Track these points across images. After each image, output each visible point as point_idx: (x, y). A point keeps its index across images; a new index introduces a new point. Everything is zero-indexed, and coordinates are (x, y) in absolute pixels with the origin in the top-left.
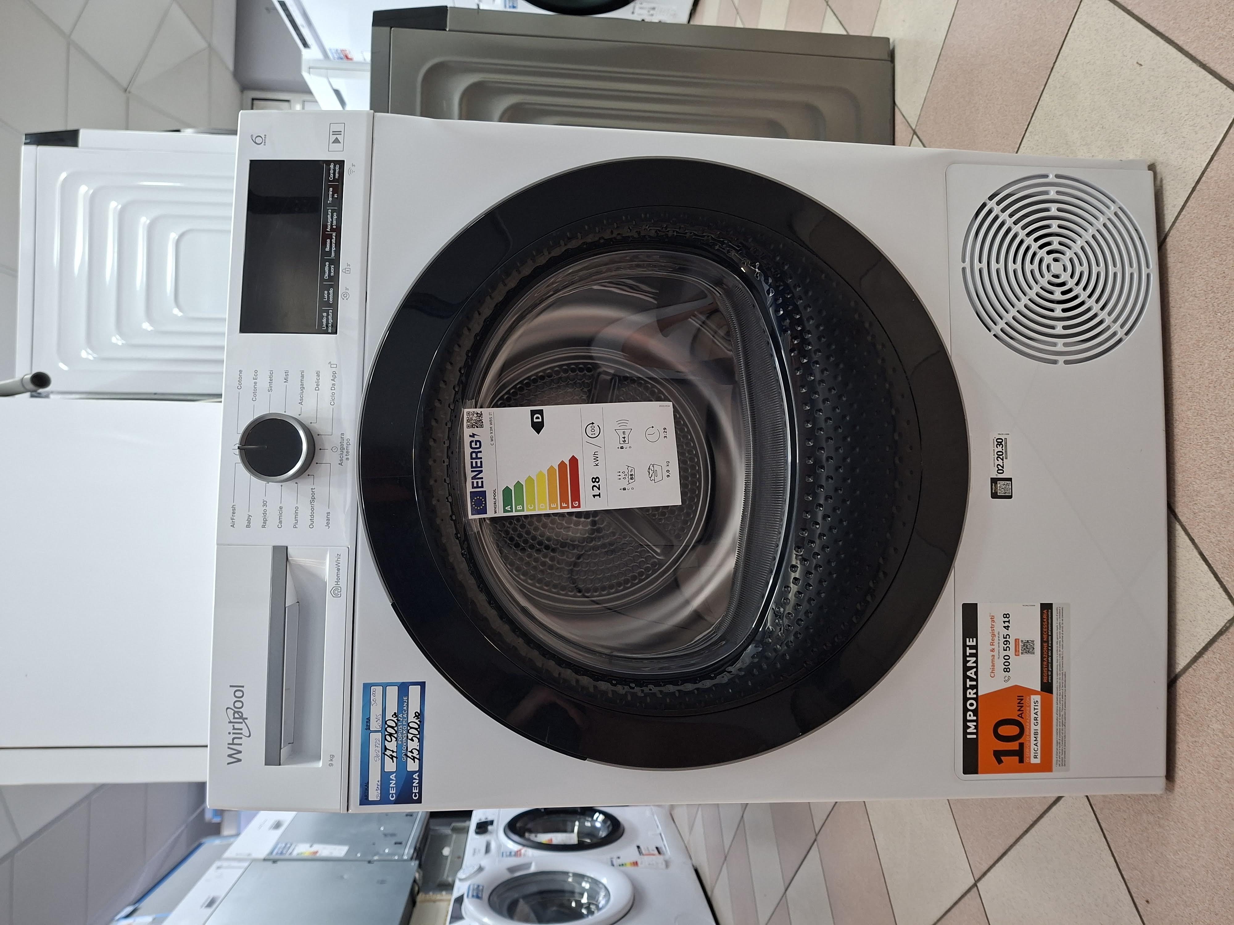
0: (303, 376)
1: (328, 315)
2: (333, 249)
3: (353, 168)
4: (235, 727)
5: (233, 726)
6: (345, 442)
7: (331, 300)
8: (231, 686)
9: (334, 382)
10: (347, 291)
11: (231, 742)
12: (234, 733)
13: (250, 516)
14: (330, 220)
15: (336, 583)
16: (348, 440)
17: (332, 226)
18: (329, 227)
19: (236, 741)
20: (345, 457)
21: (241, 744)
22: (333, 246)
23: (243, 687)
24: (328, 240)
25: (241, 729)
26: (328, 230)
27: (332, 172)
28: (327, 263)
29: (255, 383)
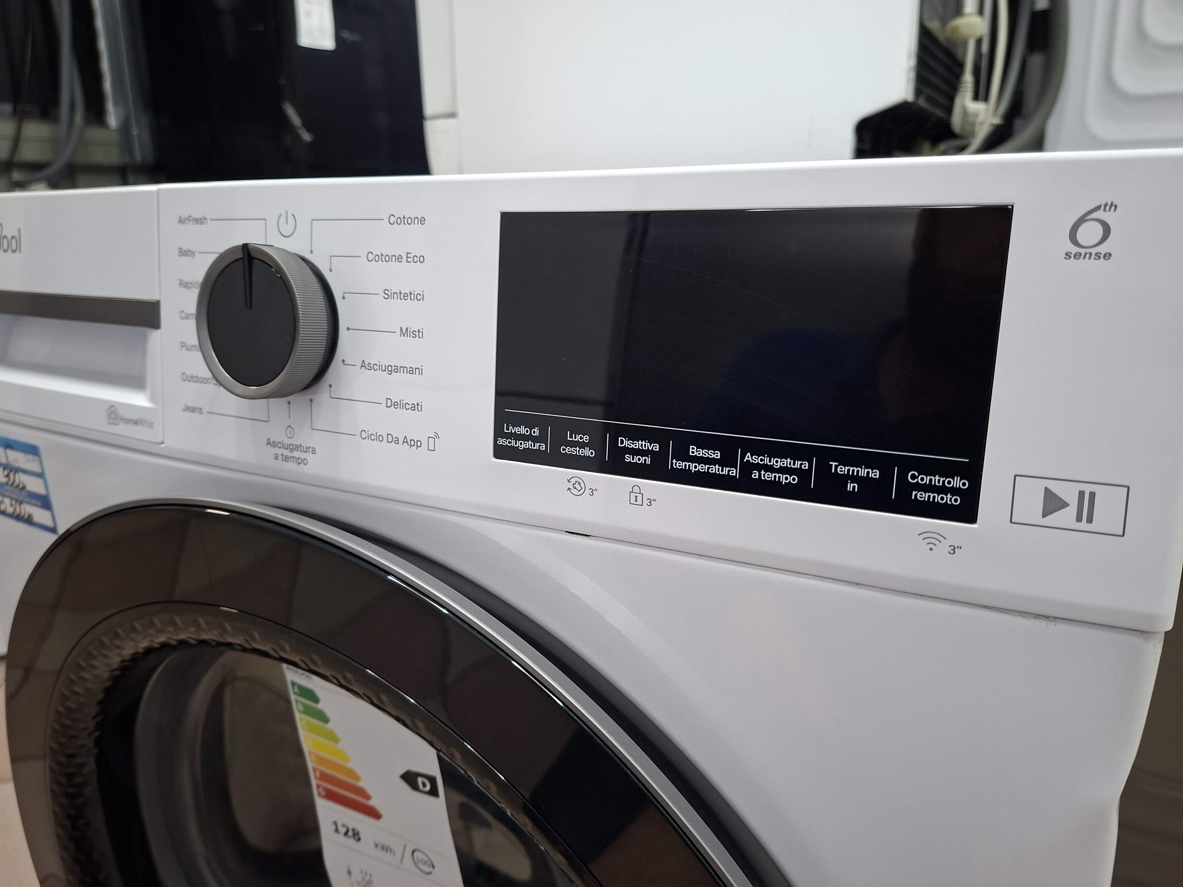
0: (412, 371)
1: (535, 440)
2: (694, 467)
3: (943, 548)
6: (303, 455)
7: (568, 450)
8: (19, 230)
9: (401, 441)
10: (588, 492)
14: (778, 463)
16: (302, 461)
17: (759, 467)
18: (756, 460)
20: (279, 451)
22: (702, 468)
24: (717, 455)
26: (748, 457)
27: (937, 480)
28: (656, 447)
29: (399, 259)
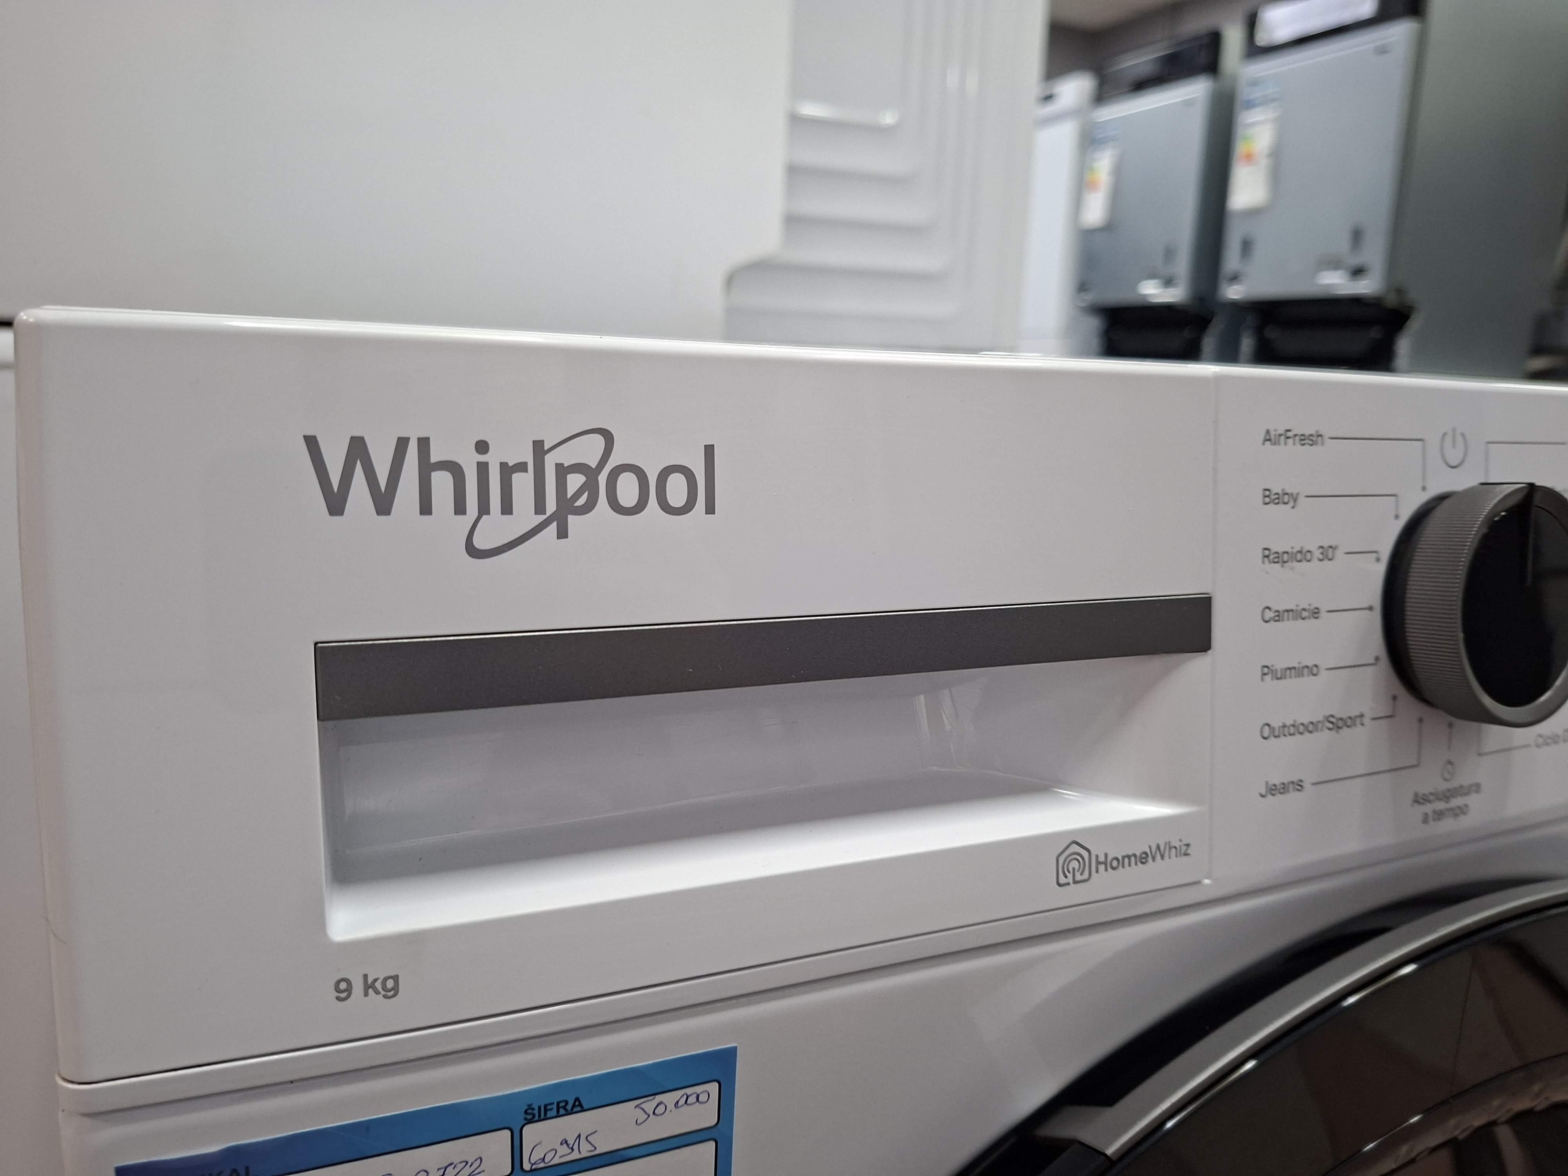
4: (517, 478)
5: (522, 467)
6: (1463, 801)
8: (709, 450)
11: (435, 457)
12: (483, 469)
13: (1295, 500)
15: (1102, 859)
16: (1462, 811)
19: (442, 482)
20: (1430, 808)
21: (426, 508)
23: (710, 509)
25: (507, 508)
